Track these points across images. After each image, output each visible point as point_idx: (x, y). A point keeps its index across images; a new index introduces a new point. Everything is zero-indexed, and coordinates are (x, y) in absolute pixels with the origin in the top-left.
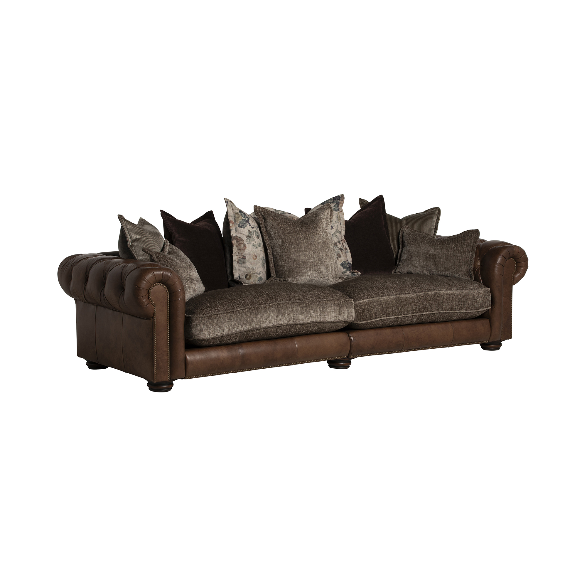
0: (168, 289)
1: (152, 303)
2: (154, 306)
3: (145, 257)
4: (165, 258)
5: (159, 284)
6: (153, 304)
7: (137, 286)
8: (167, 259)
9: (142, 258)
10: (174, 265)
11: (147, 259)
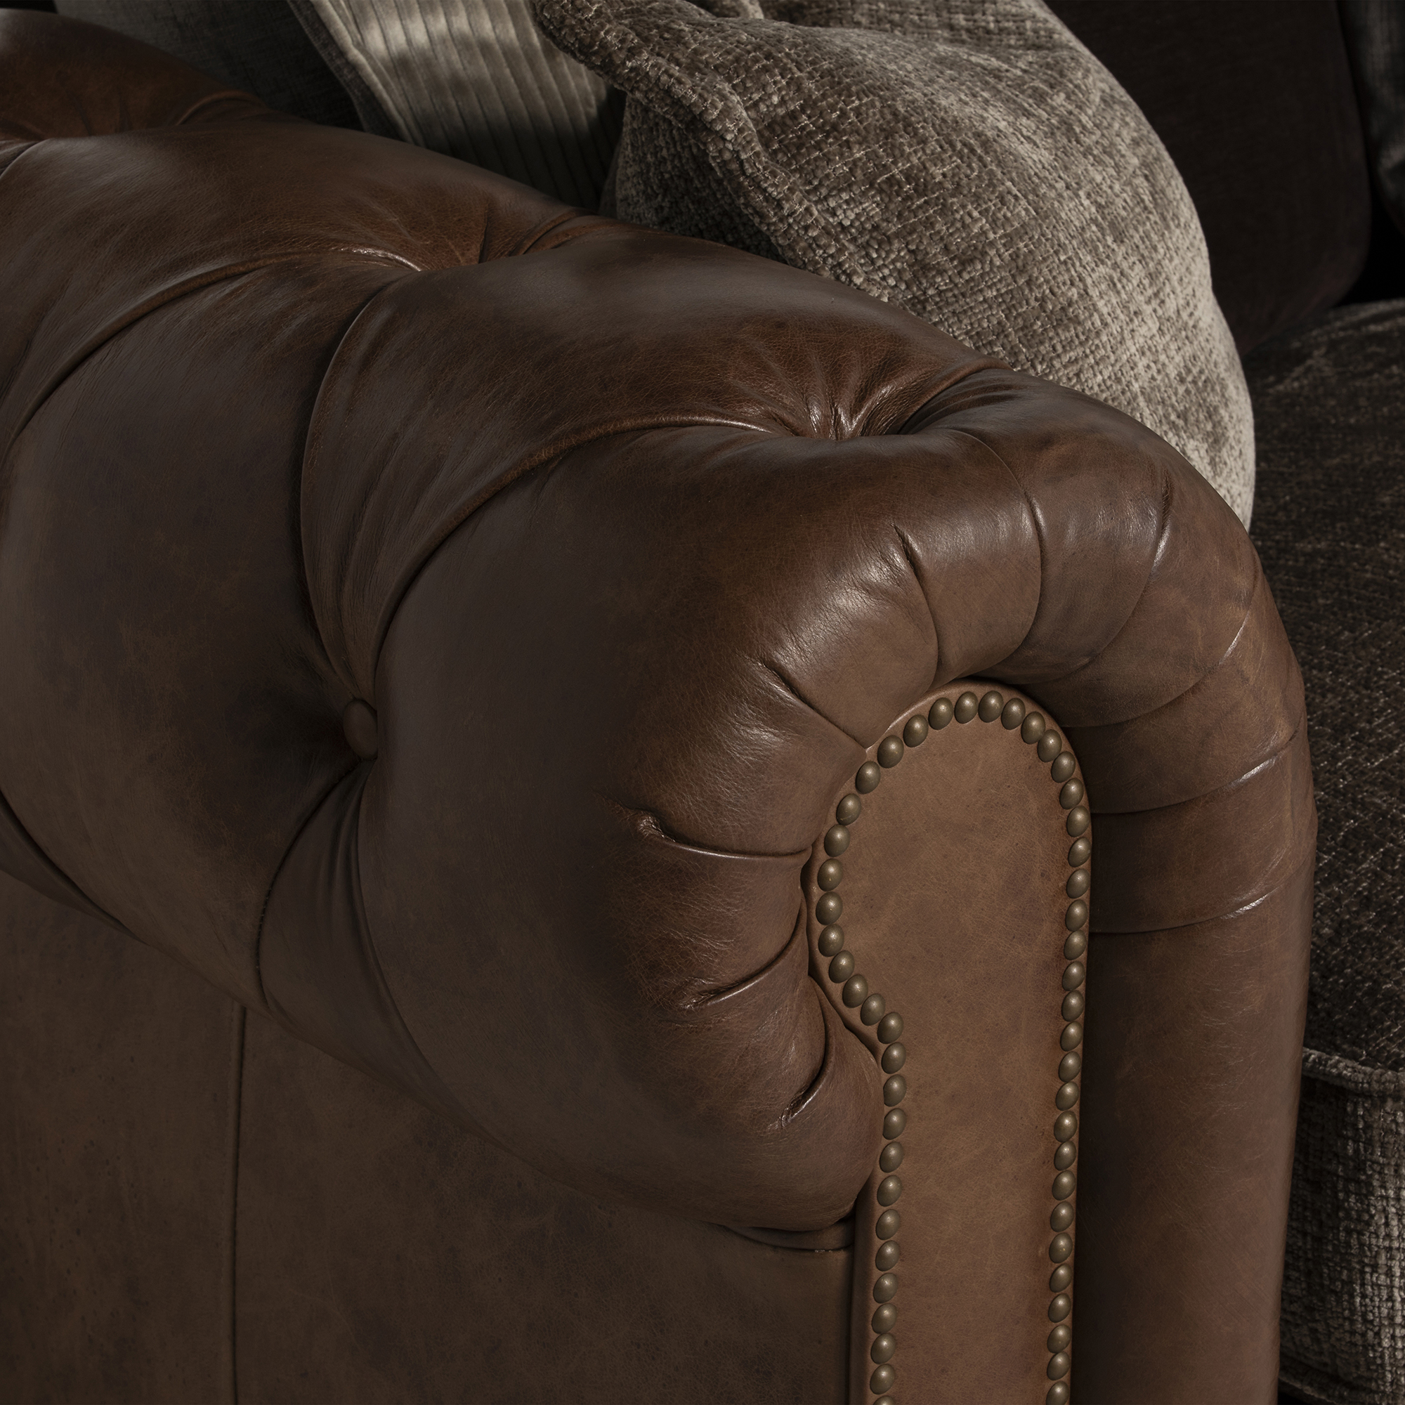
0: (1079, 755)
1: (854, 1015)
2: (886, 1063)
3: (461, 23)
4: (889, 133)
5: (958, 712)
6: (871, 1031)
7: (646, 824)
8: (903, 139)
9: (420, 36)
10: (1010, 240)
11: (485, 47)
